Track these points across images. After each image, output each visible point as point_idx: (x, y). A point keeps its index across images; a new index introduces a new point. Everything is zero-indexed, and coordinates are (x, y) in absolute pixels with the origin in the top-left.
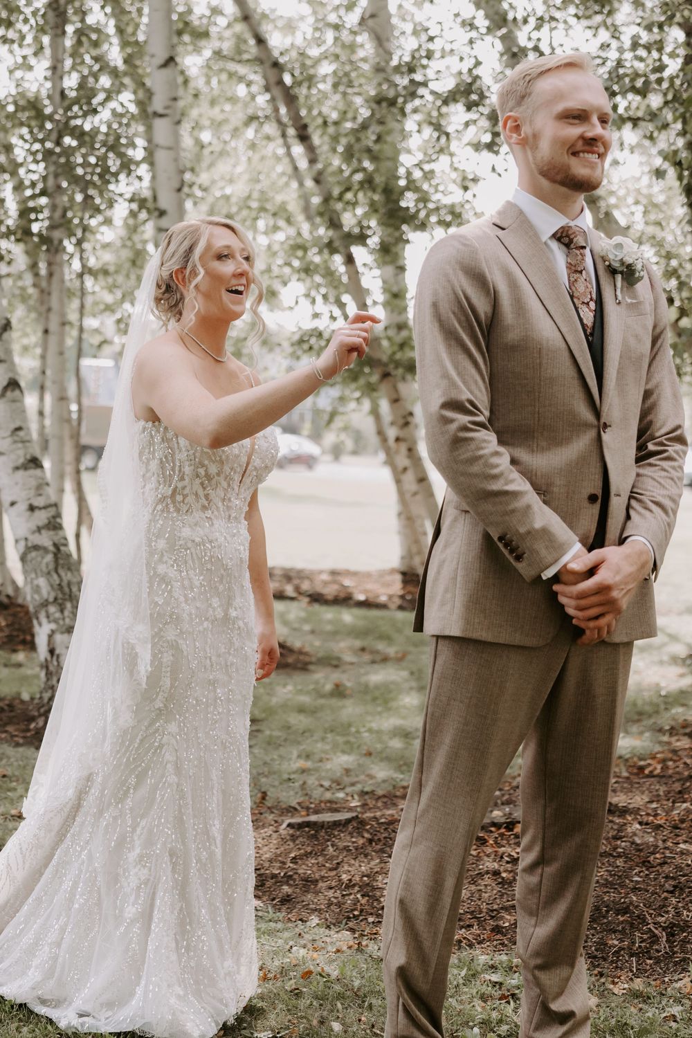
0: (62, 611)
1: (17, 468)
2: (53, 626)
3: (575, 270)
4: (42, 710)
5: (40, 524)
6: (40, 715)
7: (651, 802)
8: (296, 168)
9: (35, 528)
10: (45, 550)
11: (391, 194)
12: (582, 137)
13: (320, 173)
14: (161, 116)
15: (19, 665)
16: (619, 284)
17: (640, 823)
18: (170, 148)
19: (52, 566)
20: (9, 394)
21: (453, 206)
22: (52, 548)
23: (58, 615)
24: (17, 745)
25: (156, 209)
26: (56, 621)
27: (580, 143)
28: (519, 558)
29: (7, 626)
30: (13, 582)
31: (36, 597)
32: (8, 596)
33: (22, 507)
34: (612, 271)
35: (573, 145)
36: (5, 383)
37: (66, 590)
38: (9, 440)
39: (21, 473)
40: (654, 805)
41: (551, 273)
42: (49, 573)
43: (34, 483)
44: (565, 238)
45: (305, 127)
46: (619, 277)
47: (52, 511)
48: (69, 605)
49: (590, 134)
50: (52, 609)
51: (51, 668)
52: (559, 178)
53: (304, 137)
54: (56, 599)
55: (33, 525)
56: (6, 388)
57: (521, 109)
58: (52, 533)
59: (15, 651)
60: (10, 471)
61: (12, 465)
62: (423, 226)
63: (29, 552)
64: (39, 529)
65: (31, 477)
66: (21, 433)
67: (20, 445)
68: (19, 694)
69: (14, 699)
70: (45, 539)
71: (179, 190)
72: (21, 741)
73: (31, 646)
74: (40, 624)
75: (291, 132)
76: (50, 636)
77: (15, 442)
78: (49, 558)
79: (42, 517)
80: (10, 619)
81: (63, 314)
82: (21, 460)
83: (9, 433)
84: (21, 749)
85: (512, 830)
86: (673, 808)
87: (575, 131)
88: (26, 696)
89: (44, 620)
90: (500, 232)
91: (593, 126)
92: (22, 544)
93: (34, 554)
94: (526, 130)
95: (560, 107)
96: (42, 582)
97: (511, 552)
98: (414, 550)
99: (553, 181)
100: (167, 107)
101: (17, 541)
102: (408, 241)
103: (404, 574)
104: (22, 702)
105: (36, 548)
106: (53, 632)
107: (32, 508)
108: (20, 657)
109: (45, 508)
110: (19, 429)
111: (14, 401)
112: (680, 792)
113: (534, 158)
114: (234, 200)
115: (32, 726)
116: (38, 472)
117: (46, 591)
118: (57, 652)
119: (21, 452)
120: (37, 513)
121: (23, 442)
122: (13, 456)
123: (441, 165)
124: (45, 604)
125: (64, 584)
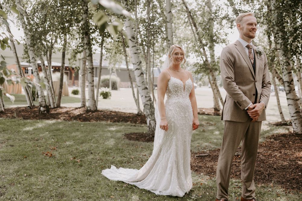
0: (152, 116)
1: (143, 89)
2: (150, 119)
3: (250, 53)
4: (148, 135)
5: (148, 100)
6: (148, 136)
7: (264, 151)
8: (193, 32)
9: (146, 101)
10: (149, 105)
11: (212, 37)
12: (252, 28)
13: (198, 33)
14: (169, 22)
15: (143, 127)
16: (258, 55)
17: (262, 155)
18: (170, 28)
19: (150, 108)
20: (141, 75)
21: (223, 39)
22: (150, 104)
23: (151, 117)
24: (144, 142)
25: (168, 40)
26: (151, 118)
27: (251, 29)
28: (240, 106)
29: (140, 119)
30: (141, 111)
31: (147, 114)
32: (140, 114)
33: (144, 97)
34: (257, 53)
35: (250, 30)
36: (140, 73)
37: (153, 112)
38: (141, 84)
39: (144, 90)
40: (264, 152)
41: (245, 53)
42: (149, 109)
43: (146, 92)
44: (248, 47)
45: (195, 24)
46: (258, 54)
47: (149, 98)
48: (153, 115)
49: (253, 28)
50: (150, 116)
51: (150, 127)
52: (247, 36)
53: (195, 26)
54: (151, 114)
55: (146, 100)
56: (141, 74)
57: (241, 23)
58: (150, 102)
59: (142, 124)
60: (142, 90)
61: (142, 89)
62: (218, 43)
63: (145, 105)
64: (147, 101)
65: (146, 91)
66: (144, 83)
67: (143, 85)
68: (143, 132)
69: (142, 133)
70: (148, 103)
71: (172, 36)
72: (144, 141)
73: (146, 123)
74: (148, 119)
75: (192, 25)
76: (150, 121)
77: (143, 84)
78: (149, 106)
79: (148, 99)
80: (141, 118)
81: (150, 60)
82: (144, 88)
83: (141, 83)
84: (145, 143)
85: (238, 157)
86: (268, 152)
87: (250, 27)
88: (145, 133)
89: (148, 118)
90: (236, 46)
91: (254, 26)
92: (144, 104)
93: (146, 106)
94: (241, 27)
95: (248, 22)
96: (148, 111)
97: (239, 105)
98: (216, 104)
99: (246, 36)
100: (170, 21)
101: (143, 103)
102: (215, 46)
103: (214, 109)
104: (144, 134)
105: (147, 104)
106: (150, 120)
107: (146, 97)
108: (143, 125)
109: (148, 97)
110: (143, 82)
111: (142, 77)
112: (269, 149)
113: (243, 32)
114: (182, 38)
115: (146, 138)
116: (147, 90)
117: (149, 113)
118: (151, 124)
119: (144, 86)
120: (147, 98)
121: (144, 84)
122: (142, 87)
123: (221, 31)
124: (149, 115)
125: (152, 111)
